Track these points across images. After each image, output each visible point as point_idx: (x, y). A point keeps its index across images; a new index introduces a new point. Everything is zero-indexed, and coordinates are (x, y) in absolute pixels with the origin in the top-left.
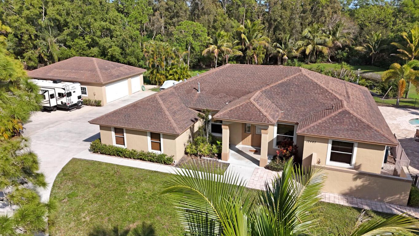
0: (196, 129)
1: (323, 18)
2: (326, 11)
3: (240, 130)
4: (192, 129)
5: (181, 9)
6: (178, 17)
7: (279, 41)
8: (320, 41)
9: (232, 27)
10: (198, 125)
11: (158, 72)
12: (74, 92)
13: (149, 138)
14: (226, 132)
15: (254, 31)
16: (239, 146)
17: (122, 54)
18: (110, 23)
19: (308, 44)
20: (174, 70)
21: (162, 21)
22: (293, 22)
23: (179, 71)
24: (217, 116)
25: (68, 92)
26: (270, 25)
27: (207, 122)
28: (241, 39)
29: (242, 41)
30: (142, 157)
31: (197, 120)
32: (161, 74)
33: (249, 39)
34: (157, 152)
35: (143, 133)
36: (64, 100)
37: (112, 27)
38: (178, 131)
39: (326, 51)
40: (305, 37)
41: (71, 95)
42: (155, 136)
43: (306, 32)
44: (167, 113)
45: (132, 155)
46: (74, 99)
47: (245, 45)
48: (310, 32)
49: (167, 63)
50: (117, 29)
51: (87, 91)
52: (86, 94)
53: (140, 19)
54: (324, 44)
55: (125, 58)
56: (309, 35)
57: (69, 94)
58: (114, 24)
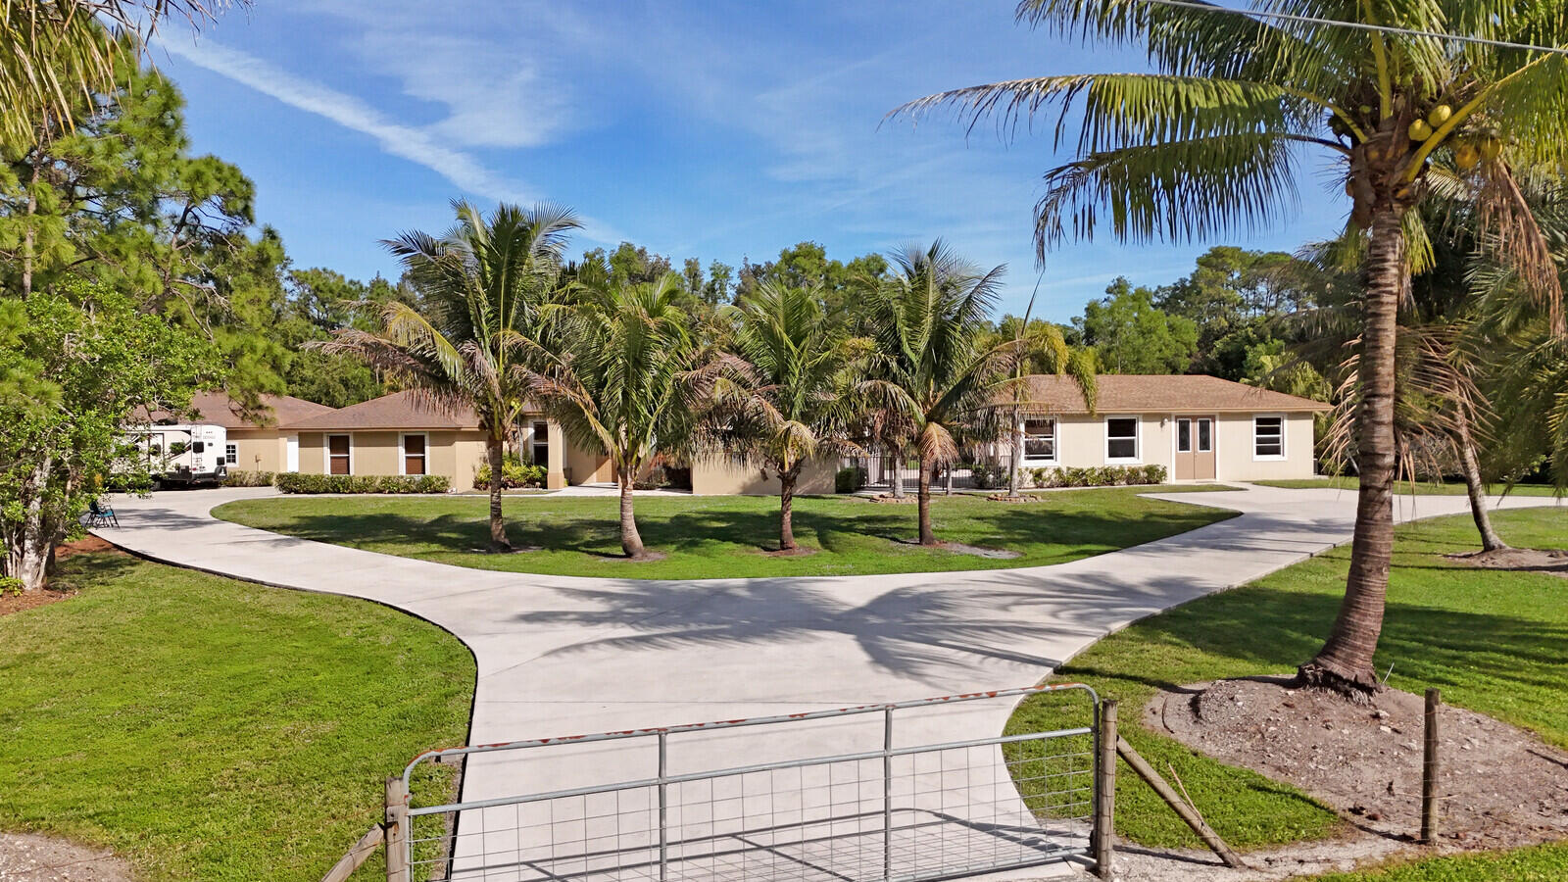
12: (211, 445)
13: (401, 450)
25: (198, 440)
36: (186, 460)
41: (202, 451)
45: (365, 486)
46: (207, 463)
51: (237, 454)
52: (234, 461)
57: (199, 448)
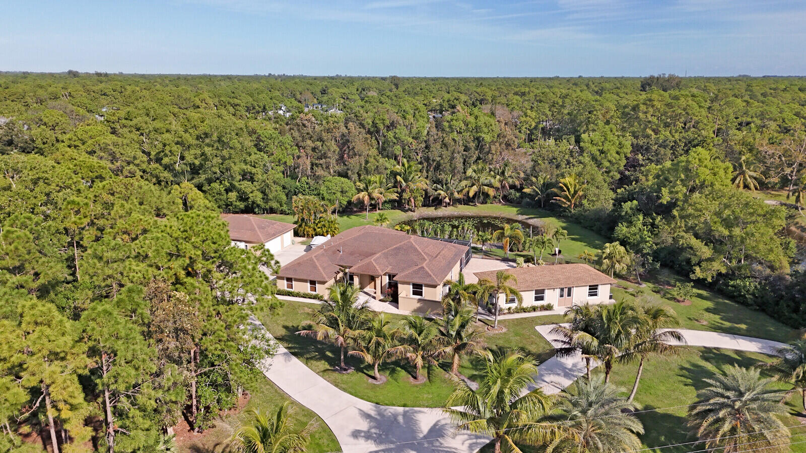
0: (338, 278)
1: (490, 156)
2: (493, 147)
3: (368, 279)
4: (335, 278)
5: (329, 150)
6: (326, 158)
7: (438, 182)
8: (486, 182)
9: (386, 169)
10: (341, 275)
11: (306, 225)
13: (309, 284)
14: (356, 280)
15: (410, 173)
16: (365, 290)
17: (263, 199)
18: (251, 165)
19: (473, 185)
20: (322, 223)
21: (308, 162)
22: (453, 162)
23: (327, 225)
24: (352, 270)
26: (429, 165)
27: (345, 274)
28: (396, 181)
29: (396, 184)
30: (305, 296)
31: (339, 272)
32: (310, 227)
33: (406, 180)
34: (314, 293)
35: (305, 281)
37: (254, 170)
38: (327, 279)
39: (492, 192)
40: (471, 177)
42: (313, 283)
43: (470, 172)
44: (320, 268)
45: (298, 295)
47: (401, 187)
48: (475, 171)
49: (315, 216)
50: (258, 172)
53: (284, 160)
54: (490, 185)
55: (266, 203)
56: (474, 175)
58: (254, 167)
